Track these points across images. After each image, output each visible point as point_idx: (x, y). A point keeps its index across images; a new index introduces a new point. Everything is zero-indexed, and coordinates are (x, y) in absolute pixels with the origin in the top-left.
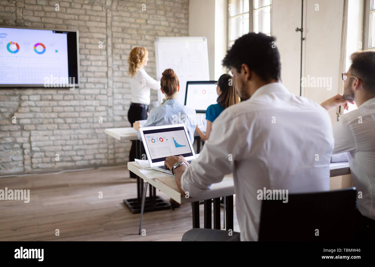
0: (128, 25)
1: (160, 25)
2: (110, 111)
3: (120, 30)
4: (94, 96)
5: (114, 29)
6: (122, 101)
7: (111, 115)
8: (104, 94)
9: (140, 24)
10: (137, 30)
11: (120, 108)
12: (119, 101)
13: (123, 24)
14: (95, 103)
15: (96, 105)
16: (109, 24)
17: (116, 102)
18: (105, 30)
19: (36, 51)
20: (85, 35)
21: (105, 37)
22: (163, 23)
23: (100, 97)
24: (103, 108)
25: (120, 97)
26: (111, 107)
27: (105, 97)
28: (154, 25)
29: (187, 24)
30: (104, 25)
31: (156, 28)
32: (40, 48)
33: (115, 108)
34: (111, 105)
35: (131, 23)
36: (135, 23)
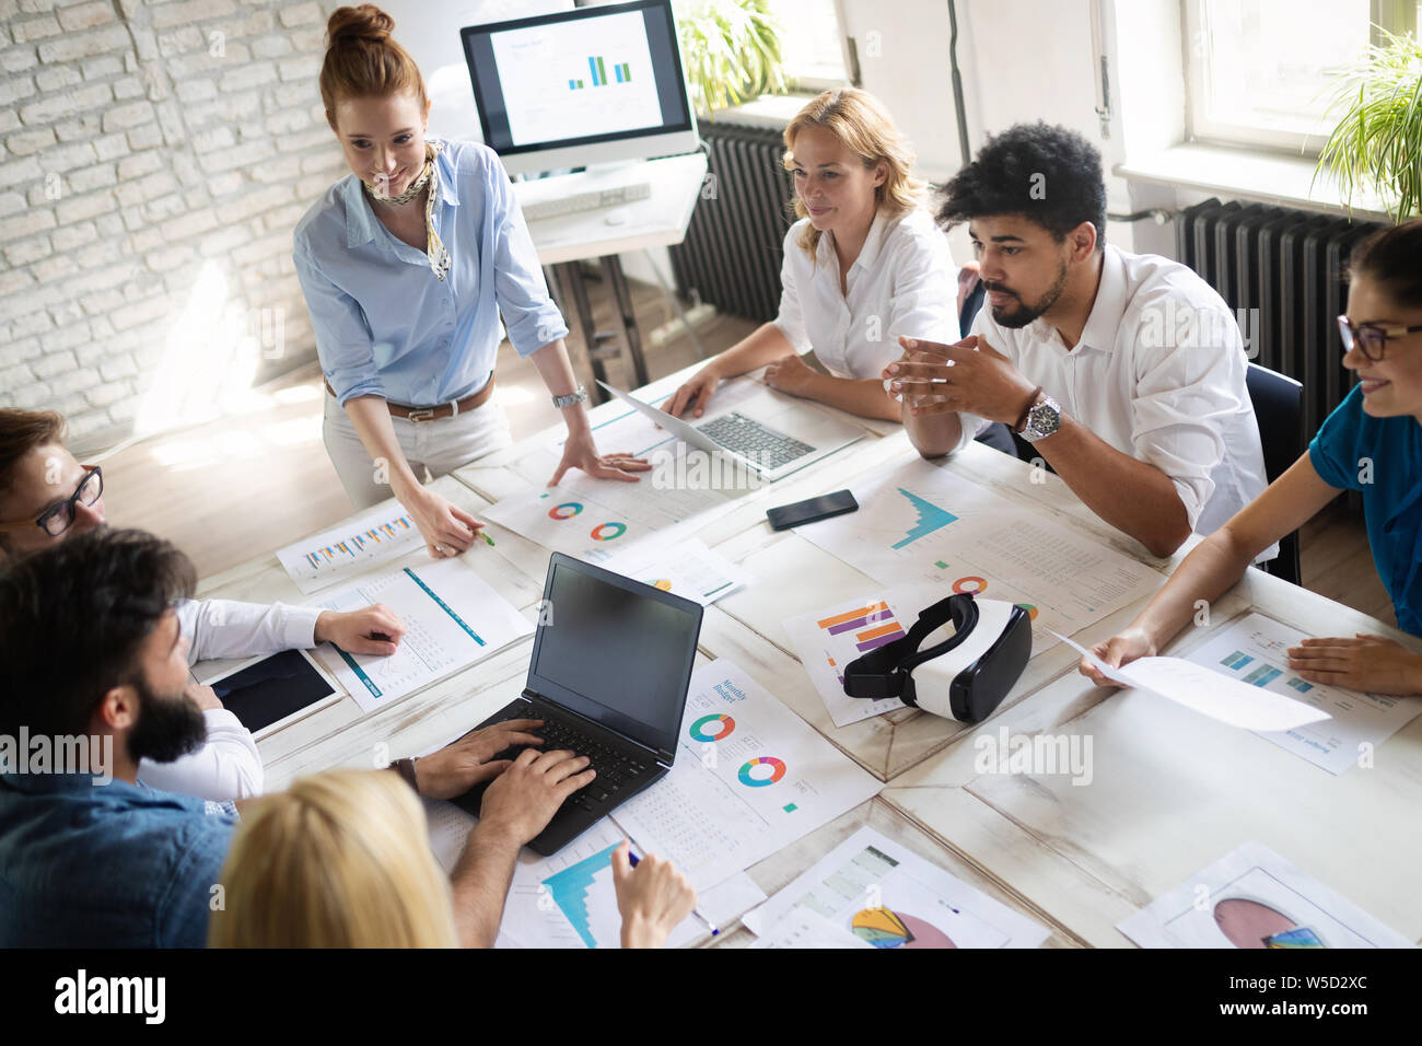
2: (183, 162)
4: (92, 121)
6: (220, 108)
7: (193, 177)
8: (134, 99)
11: (224, 136)
12: (210, 109)
14: (108, 148)
15: (113, 154)
17: (196, 117)
23: (117, 117)
24: (149, 161)
25: (206, 89)
26: (180, 147)
27: (142, 111)
33: (201, 144)
34: (181, 135)
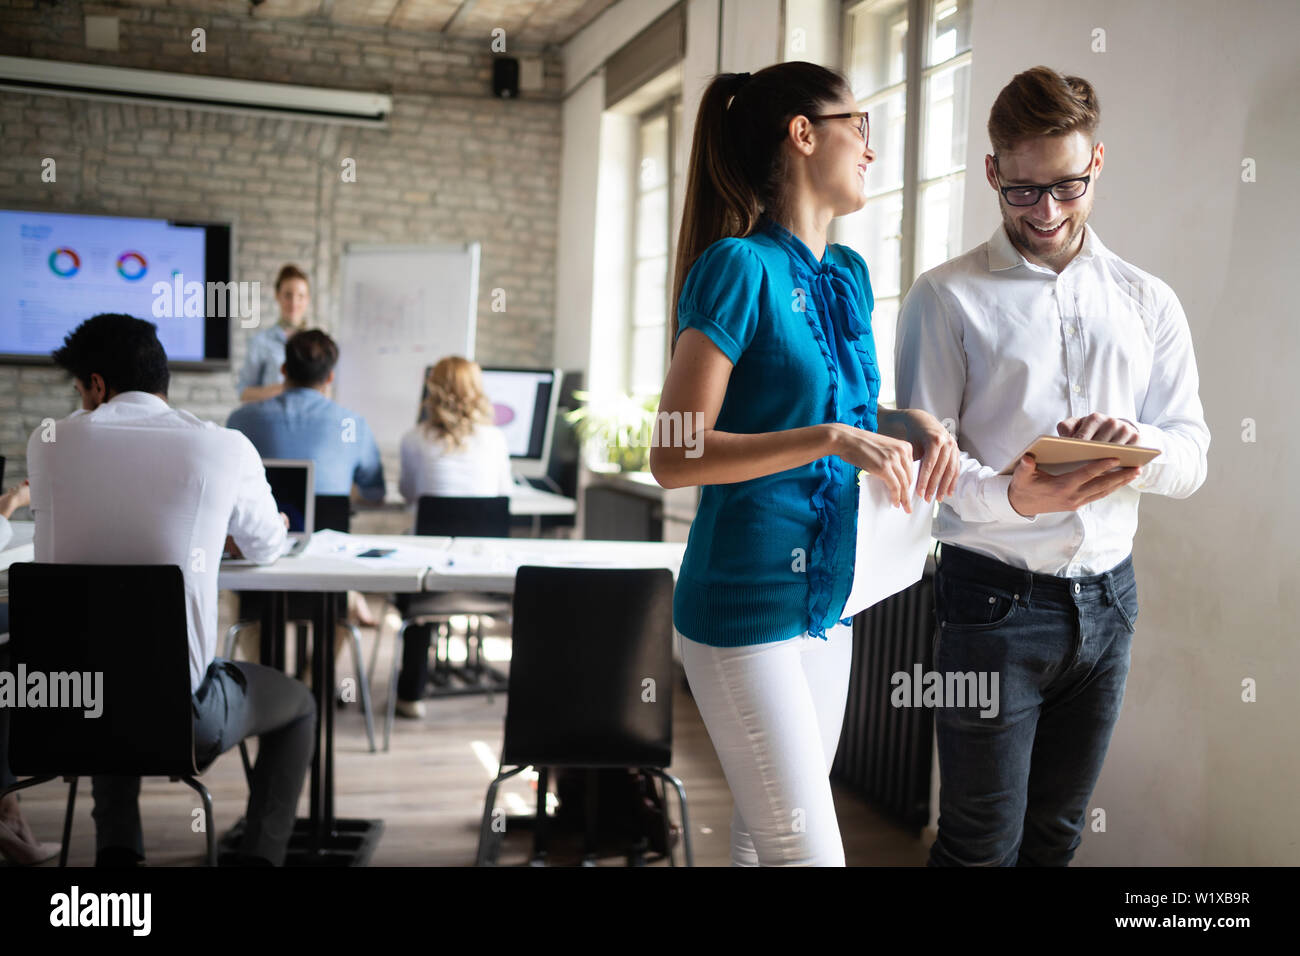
0: (377, 207)
1: (474, 208)
3: (356, 220)
5: (340, 218)
9: (415, 207)
10: (406, 221)
13: (366, 206)
16: (325, 204)
18: (312, 221)
19: (121, 272)
20: (259, 232)
21: (310, 237)
22: (481, 203)
28: (455, 210)
29: (555, 206)
30: (311, 206)
31: (462, 215)
32: (132, 266)
35: (387, 202)
36: (401, 202)
